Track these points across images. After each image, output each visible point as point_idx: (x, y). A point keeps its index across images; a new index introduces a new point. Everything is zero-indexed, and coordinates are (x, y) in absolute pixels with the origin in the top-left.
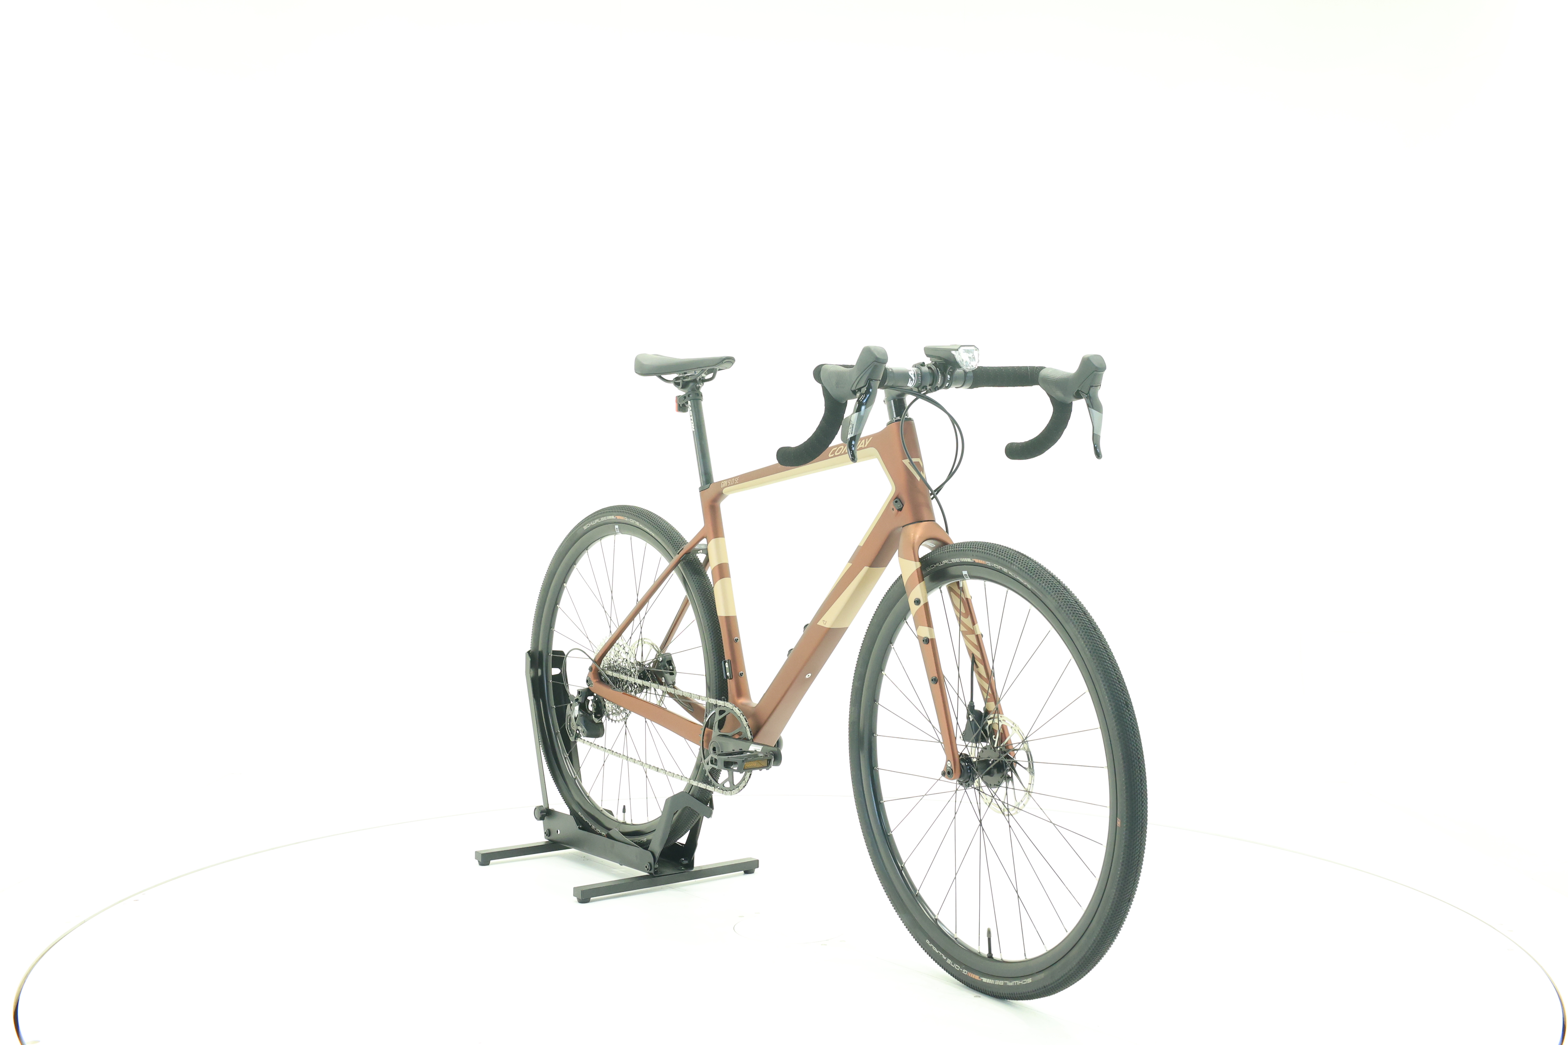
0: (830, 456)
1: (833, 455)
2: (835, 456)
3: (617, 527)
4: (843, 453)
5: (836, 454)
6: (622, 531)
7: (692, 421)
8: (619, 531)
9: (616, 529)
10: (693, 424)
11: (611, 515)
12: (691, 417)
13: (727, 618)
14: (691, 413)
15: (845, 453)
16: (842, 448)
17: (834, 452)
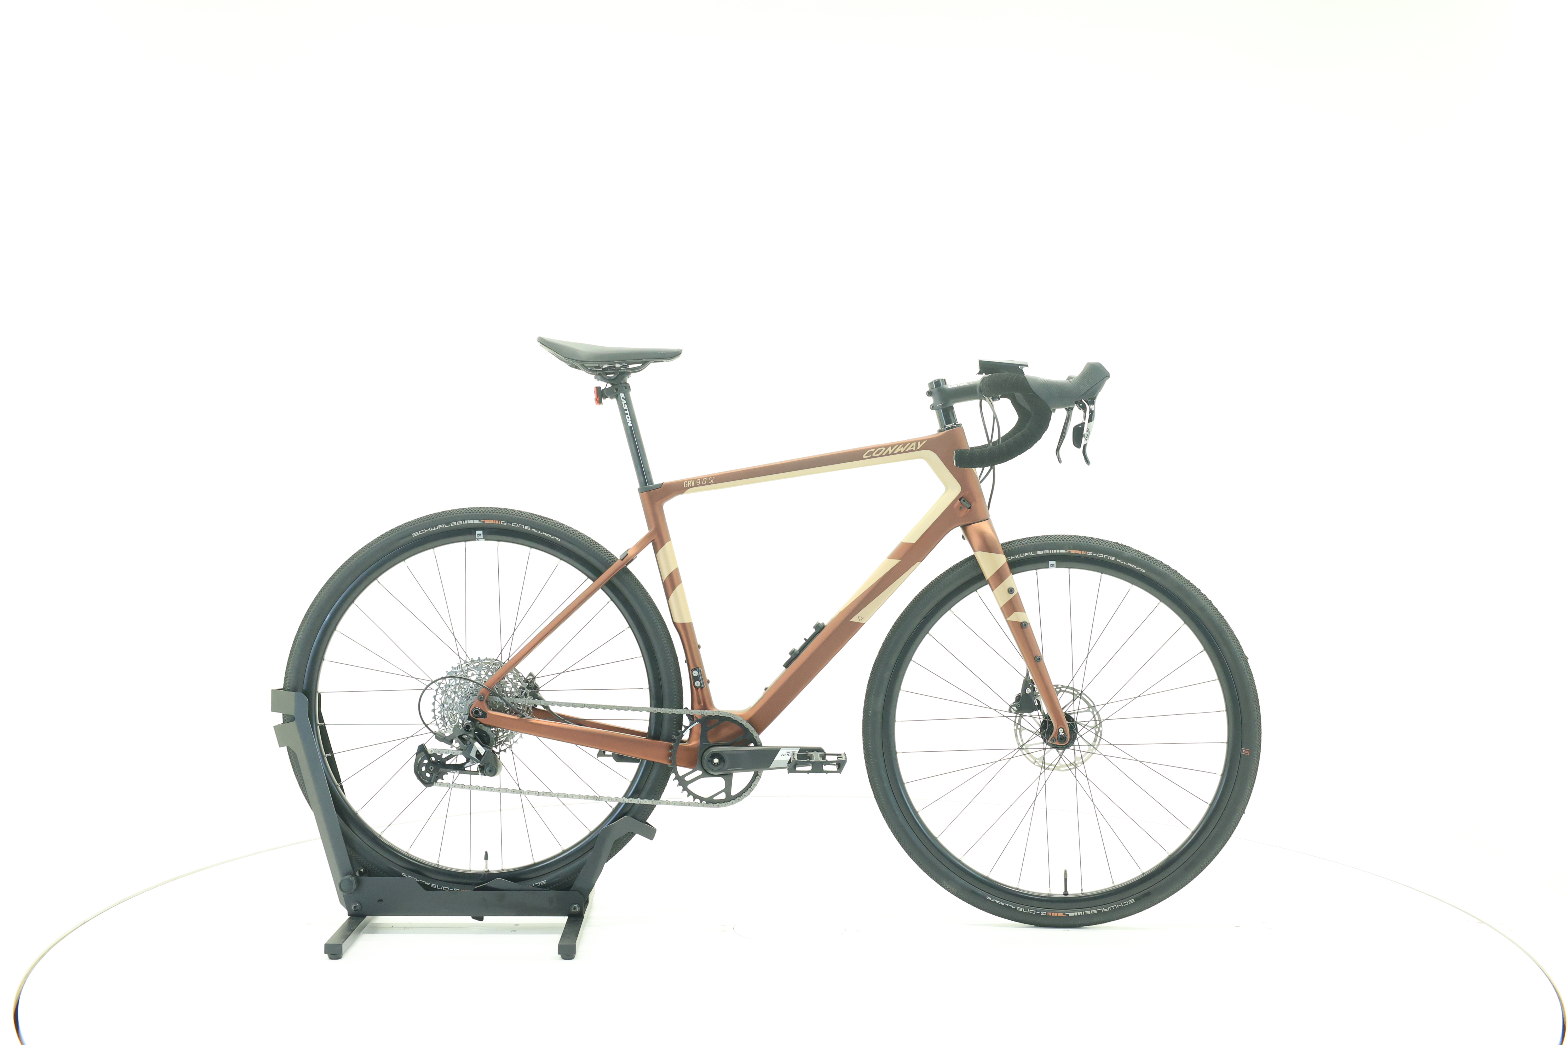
0: (864, 456)
1: (869, 456)
2: (872, 457)
3: (479, 532)
4: (884, 454)
5: (874, 455)
6: (486, 538)
7: (627, 416)
8: (482, 538)
9: (478, 534)
10: (630, 419)
11: (473, 519)
12: (626, 412)
13: (684, 625)
14: (625, 407)
15: (887, 454)
16: (882, 450)
17: (871, 453)
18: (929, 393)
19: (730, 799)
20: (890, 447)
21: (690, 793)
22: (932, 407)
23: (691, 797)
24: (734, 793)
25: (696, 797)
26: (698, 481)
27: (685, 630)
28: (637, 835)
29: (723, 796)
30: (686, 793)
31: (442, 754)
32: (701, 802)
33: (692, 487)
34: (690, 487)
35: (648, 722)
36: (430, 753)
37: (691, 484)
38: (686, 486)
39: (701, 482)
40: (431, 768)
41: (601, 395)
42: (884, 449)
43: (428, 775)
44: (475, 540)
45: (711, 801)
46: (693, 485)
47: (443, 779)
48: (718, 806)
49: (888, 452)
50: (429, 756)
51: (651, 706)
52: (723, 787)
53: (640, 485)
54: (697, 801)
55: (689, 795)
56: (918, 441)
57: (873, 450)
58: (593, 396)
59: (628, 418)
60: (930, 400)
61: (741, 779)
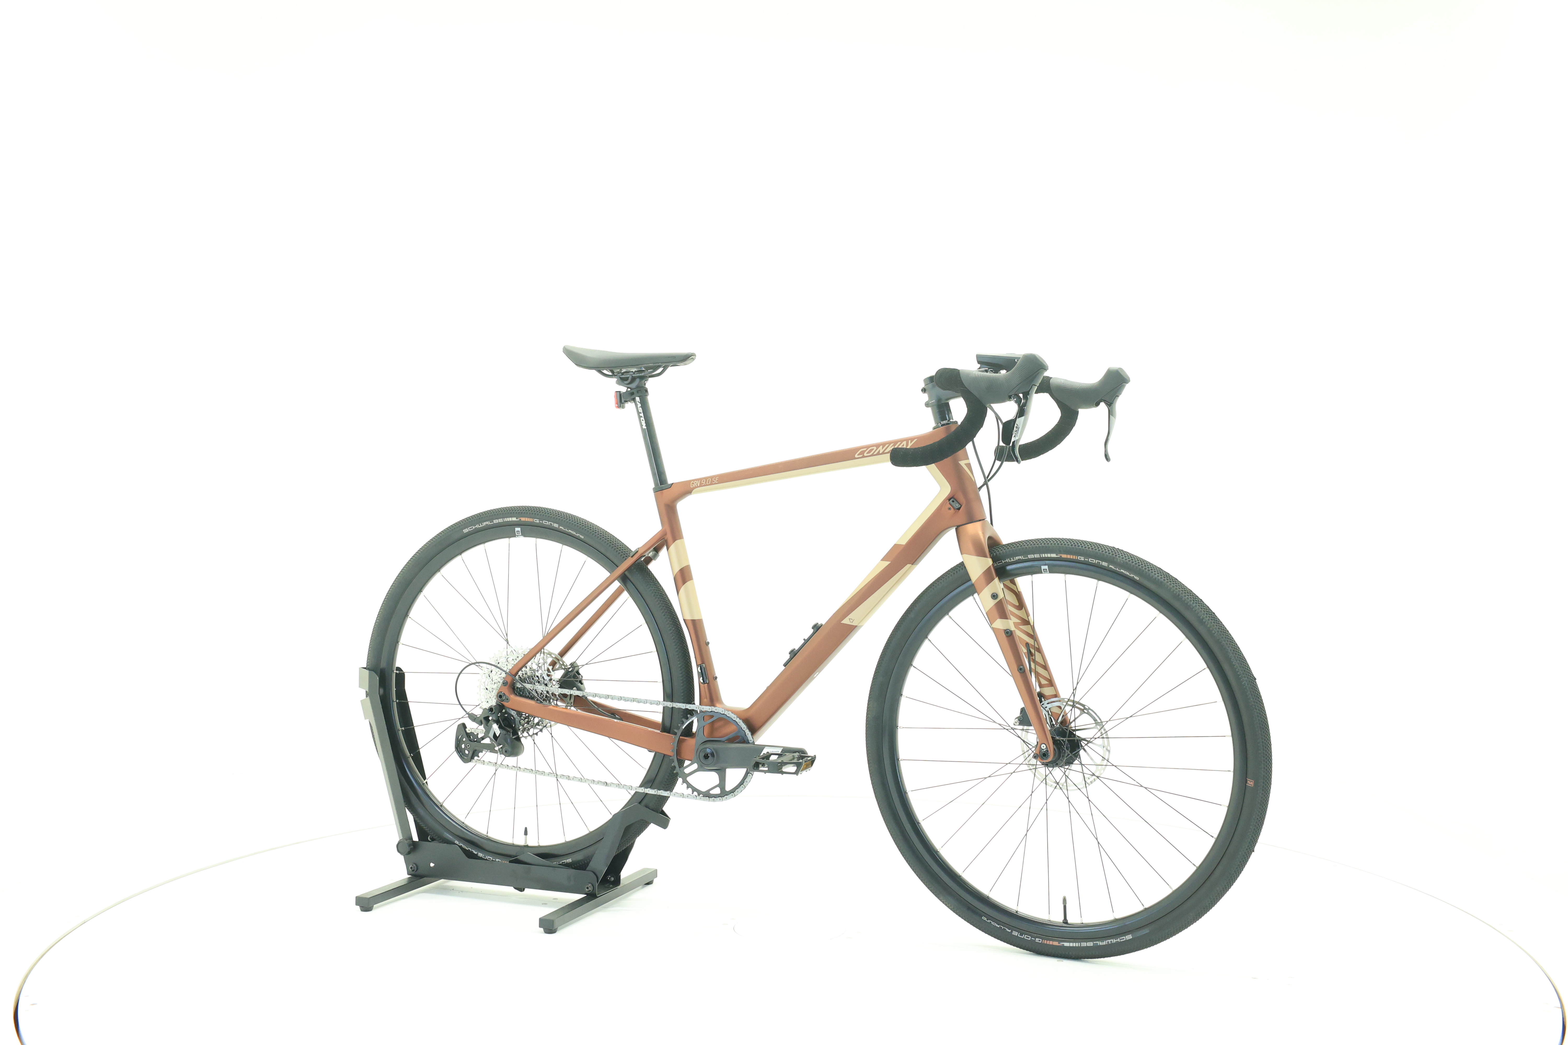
0: (856, 456)
1: (861, 456)
2: (864, 457)
3: (518, 529)
4: (875, 453)
5: (865, 454)
6: (524, 534)
7: (642, 419)
8: (521, 534)
9: (517, 531)
10: (644, 422)
11: (512, 517)
12: (641, 415)
13: (693, 621)
14: (640, 410)
15: (878, 454)
16: (873, 449)
17: (863, 453)
18: (924, 390)
19: (724, 794)
20: (881, 447)
21: (689, 786)
22: (927, 405)
23: (690, 790)
24: (728, 788)
25: (694, 790)
26: (703, 481)
27: (696, 626)
28: (652, 824)
29: (717, 791)
30: (685, 785)
31: (478, 734)
32: (699, 795)
33: (698, 487)
34: (696, 487)
35: (662, 714)
36: (468, 732)
37: (697, 484)
38: (692, 486)
39: (706, 483)
40: (468, 746)
41: (621, 400)
42: (875, 448)
43: (467, 752)
44: (515, 537)
45: (707, 795)
46: (698, 485)
47: (479, 757)
48: (714, 800)
49: (879, 451)
50: (468, 735)
51: (664, 700)
52: (717, 782)
53: (655, 485)
54: (695, 793)
55: (688, 787)
56: (909, 439)
57: (865, 449)
58: (612, 400)
59: (643, 420)
60: (925, 397)
61: (734, 775)
